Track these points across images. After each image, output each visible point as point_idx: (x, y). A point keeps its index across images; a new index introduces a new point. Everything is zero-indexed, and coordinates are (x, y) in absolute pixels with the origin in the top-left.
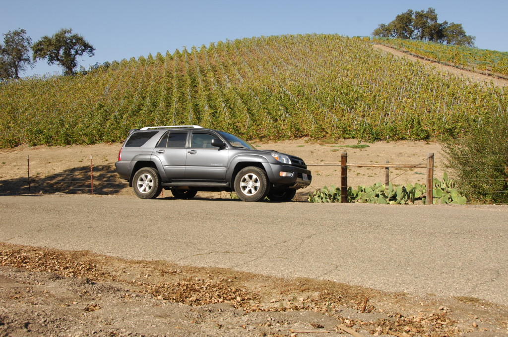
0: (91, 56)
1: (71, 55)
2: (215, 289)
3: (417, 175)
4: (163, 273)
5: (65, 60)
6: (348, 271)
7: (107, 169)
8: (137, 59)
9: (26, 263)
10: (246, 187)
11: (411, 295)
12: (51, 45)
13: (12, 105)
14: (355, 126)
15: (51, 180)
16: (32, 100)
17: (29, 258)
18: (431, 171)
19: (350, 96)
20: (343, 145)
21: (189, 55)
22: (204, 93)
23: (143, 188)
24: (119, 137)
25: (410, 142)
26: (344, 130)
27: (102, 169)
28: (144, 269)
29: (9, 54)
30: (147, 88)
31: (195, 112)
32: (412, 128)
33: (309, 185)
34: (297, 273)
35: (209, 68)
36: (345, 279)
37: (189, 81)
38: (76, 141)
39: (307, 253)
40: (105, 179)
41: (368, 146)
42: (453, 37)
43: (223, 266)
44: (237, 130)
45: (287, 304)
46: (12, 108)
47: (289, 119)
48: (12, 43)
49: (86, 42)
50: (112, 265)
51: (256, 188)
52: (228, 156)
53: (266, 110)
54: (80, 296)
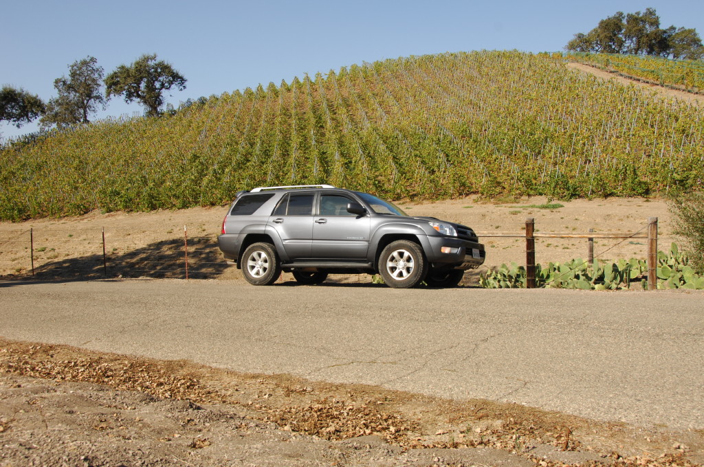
0: (181, 90)
1: (156, 89)
2: (360, 415)
3: (633, 246)
4: (289, 392)
5: (148, 96)
6: (541, 391)
7: (205, 243)
8: (242, 92)
9: (108, 377)
10: (395, 268)
11: (632, 425)
12: (129, 76)
13: (79, 158)
14: (543, 178)
15: (131, 258)
16: (106, 151)
17: (112, 371)
18: (653, 243)
19: (536, 137)
20: (527, 205)
21: (312, 84)
22: (334, 137)
23: (255, 270)
24: (221, 199)
25: (621, 199)
26: (528, 184)
27: (199, 242)
28: (262, 386)
29: (76, 91)
30: (256, 131)
31: (321, 162)
32: (624, 179)
33: (481, 264)
34: (471, 393)
35: (340, 101)
36: (537, 402)
37: (313, 121)
38: (164, 205)
39: (483, 363)
40: (203, 256)
41: (562, 206)
42: (684, 49)
43: (370, 383)
44: (379, 186)
45: (459, 438)
46: (81, 162)
47: (451, 171)
48: (80, 76)
49: (175, 71)
50: (220, 380)
51: (408, 270)
52: (369, 226)
53: (418, 159)
54: (182, 426)
